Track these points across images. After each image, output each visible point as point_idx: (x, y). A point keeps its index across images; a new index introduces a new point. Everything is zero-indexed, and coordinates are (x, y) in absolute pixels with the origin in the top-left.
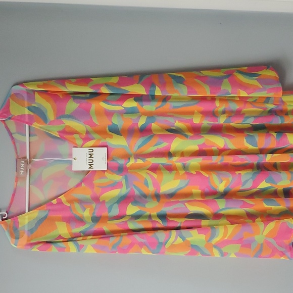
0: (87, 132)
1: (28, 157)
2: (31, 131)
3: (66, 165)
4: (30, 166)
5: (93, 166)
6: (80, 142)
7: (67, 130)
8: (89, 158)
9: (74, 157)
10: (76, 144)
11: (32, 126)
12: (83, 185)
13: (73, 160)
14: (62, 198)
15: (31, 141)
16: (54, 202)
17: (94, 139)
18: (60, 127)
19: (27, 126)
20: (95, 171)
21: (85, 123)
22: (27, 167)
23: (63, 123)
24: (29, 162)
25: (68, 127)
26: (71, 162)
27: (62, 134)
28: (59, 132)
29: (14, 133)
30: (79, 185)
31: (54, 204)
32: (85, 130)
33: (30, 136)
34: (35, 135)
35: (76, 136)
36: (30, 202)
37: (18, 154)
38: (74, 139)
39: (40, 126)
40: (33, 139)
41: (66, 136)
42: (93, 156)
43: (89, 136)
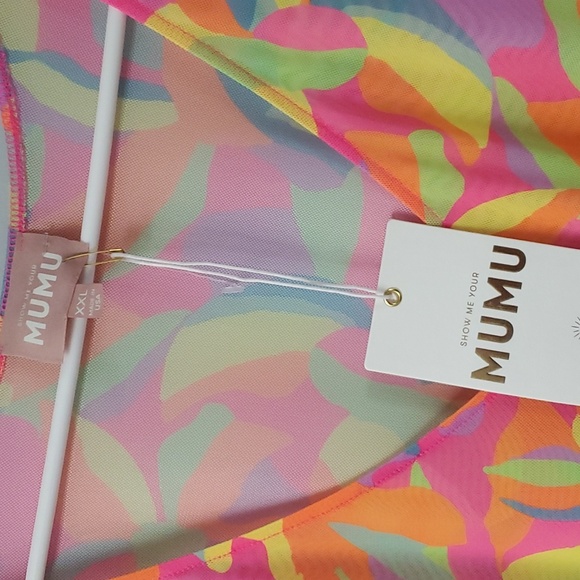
0: (500, 132)
1: (89, 234)
2: (137, 58)
3: (328, 325)
4: (91, 301)
5: (505, 368)
6: (441, 188)
7: (371, 93)
8: (487, 304)
9: (386, 280)
10: (418, 201)
11: (151, 24)
12: (418, 476)
13: (380, 301)
14: (274, 540)
15: (124, 127)
16: (218, 556)
17: (544, 183)
18: (331, 68)
19: (115, 18)
20: (512, 402)
21: (500, 65)
22: (72, 300)
23: (358, 41)
24: (90, 269)
25: (378, 70)
26: (361, 316)
27: (334, 120)
28: (317, 98)
29: (22, 57)
30: (388, 473)
31: (213, 573)
32: (484, 108)
33: (123, 89)
34: (159, 93)
35: (426, 144)
36: (66, 525)
37: (32, 201)
38: (410, 160)
39: (202, 33)
40: (146, 115)
41: (358, 136)
42: (517, 297)
43: (513, 160)
